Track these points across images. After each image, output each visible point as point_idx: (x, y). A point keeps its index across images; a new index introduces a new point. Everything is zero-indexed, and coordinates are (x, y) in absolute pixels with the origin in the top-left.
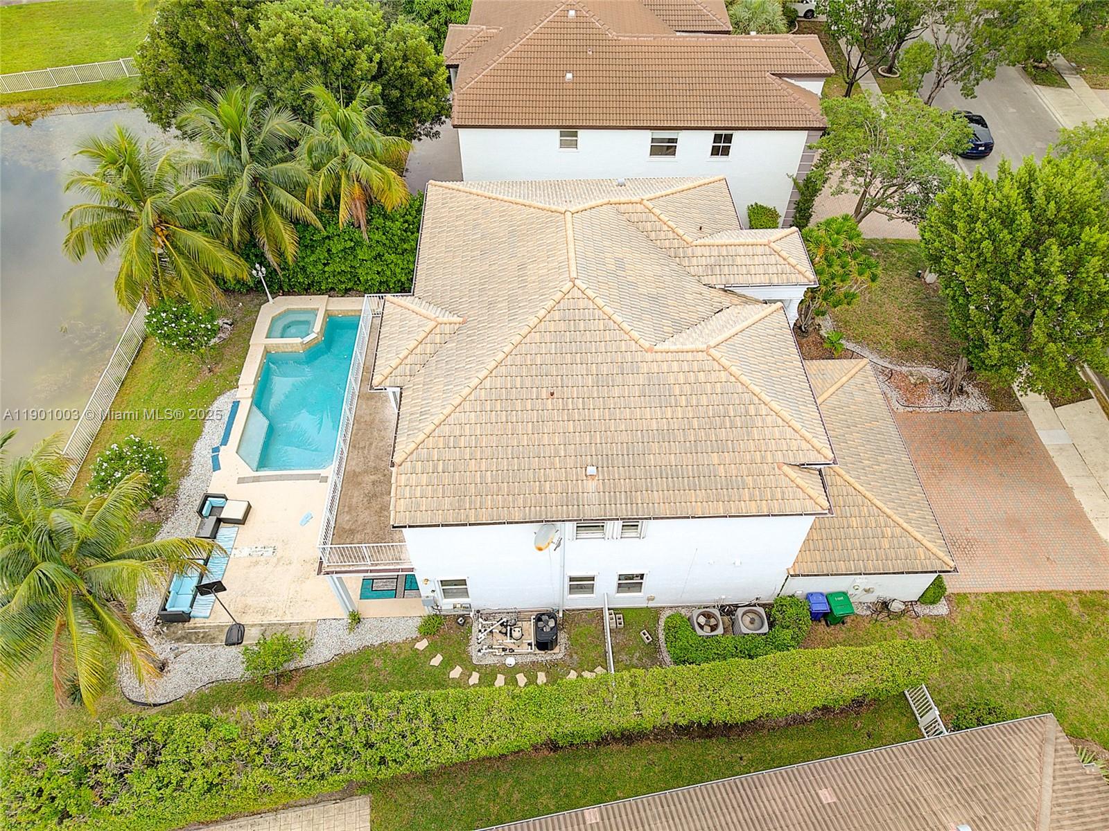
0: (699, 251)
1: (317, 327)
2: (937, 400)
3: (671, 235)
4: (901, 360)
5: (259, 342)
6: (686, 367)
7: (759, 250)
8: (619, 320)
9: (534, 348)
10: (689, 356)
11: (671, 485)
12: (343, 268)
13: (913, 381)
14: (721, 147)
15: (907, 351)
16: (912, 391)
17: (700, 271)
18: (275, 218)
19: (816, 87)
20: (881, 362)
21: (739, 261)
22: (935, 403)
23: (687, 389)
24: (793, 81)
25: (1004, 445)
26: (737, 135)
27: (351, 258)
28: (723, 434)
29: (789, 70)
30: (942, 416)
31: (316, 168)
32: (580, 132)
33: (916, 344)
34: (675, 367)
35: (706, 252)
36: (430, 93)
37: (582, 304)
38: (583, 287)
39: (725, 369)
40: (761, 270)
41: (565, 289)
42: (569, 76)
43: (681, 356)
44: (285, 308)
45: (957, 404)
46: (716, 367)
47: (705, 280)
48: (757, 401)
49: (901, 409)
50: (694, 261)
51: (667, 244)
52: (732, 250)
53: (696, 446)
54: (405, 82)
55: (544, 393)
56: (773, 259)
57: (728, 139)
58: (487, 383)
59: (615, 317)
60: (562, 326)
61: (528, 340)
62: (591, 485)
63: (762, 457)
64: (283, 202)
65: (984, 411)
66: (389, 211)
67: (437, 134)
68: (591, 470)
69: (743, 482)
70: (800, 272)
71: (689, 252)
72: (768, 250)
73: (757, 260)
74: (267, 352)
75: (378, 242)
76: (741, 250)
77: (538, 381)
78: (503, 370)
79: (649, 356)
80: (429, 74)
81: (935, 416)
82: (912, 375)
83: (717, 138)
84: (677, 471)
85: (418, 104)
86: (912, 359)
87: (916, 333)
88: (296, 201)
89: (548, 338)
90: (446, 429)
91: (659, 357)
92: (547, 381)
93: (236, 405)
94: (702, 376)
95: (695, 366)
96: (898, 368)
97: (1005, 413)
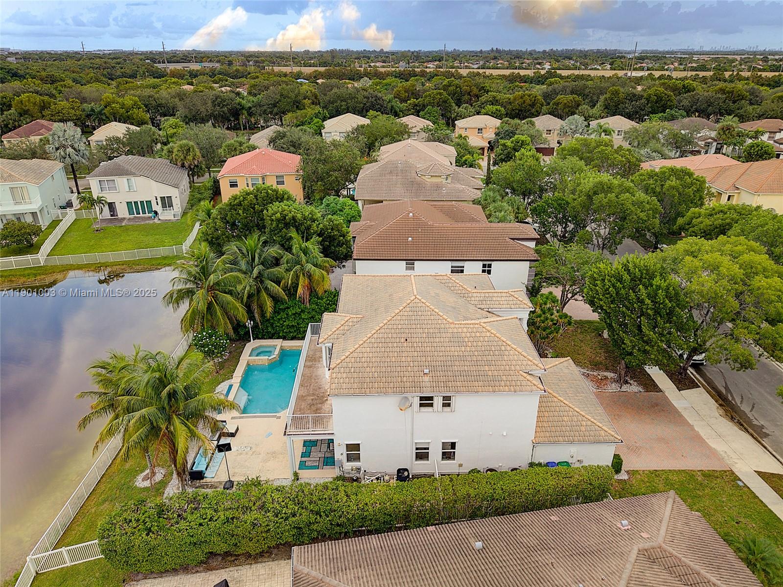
0: (475, 295)
1: (277, 352)
2: (614, 386)
3: (461, 288)
4: (593, 369)
5: (245, 358)
6: (470, 330)
7: (504, 295)
8: (437, 311)
9: (397, 322)
10: (472, 326)
11: (466, 379)
12: (293, 324)
13: (600, 378)
14: (487, 270)
15: (596, 366)
16: (600, 382)
17: (476, 303)
18: (264, 294)
19: (532, 244)
20: (582, 370)
21: (494, 299)
22: (613, 388)
23: (471, 339)
24: (520, 242)
25: (653, 406)
26: (494, 264)
27: (298, 318)
28: (490, 358)
29: (517, 237)
30: (617, 394)
31: (288, 270)
32: (416, 262)
33: (601, 363)
34: (465, 330)
35: (479, 295)
36: (343, 244)
37: (419, 305)
38: (420, 298)
39: (489, 331)
40: (506, 302)
41: (412, 299)
42: (410, 239)
43: (467, 326)
44: (259, 344)
45: (625, 388)
46: (484, 330)
47: (479, 306)
48: (505, 344)
49: (595, 390)
50: (473, 299)
51: (459, 292)
52: (491, 295)
53: (477, 363)
54: (332, 239)
55: (403, 340)
56: (511, 298)
57: (490, 266)
58: (375, 336)
59: (435, 310)
60: (411, 313)
61: (395, 318)
62: (426, 379)
63: (509, 368)
64: (269, 286)
65: (640, 392)
66: (320, 295)
67: (344, 266)
68: (426, 371)
69: (501, 378)
70: (525, 304)
71: (470, 295)
72: (508, 295)
73: (503, 299)
74: (248, 365)
75: (313, 310)
76: (495, 295)
77: (399, 335)
78: (383, 331)
79: (452, 326)
80: (344, 236)
81: (614, 393)
82: (599, 375)
83: (484, 266)
84: (468, 373)
85: (337, 249)
86: (599, 369)
87: (601, 358)
88: (276, 285)
89: (404, 318)
90: (355, 355)
91: (457, 326)
92: (403, 335)
93: (231, 386)
94: (478, 334)
95: (475, 330)
96: (592, 373)
97: (653, 393)
